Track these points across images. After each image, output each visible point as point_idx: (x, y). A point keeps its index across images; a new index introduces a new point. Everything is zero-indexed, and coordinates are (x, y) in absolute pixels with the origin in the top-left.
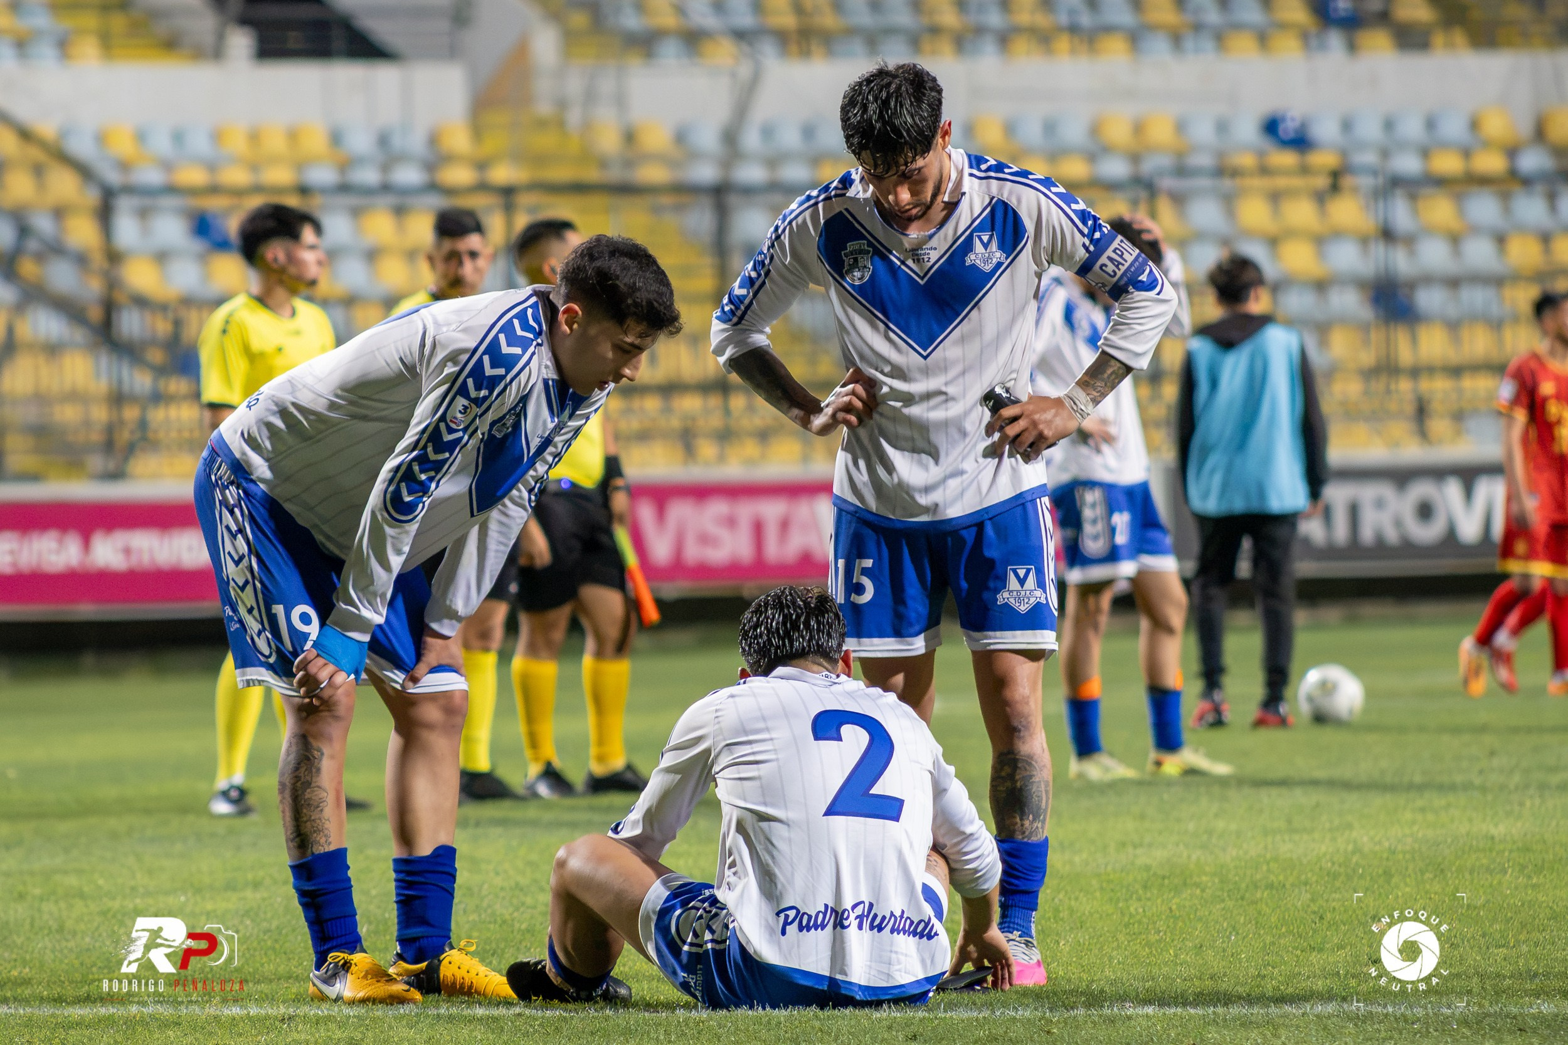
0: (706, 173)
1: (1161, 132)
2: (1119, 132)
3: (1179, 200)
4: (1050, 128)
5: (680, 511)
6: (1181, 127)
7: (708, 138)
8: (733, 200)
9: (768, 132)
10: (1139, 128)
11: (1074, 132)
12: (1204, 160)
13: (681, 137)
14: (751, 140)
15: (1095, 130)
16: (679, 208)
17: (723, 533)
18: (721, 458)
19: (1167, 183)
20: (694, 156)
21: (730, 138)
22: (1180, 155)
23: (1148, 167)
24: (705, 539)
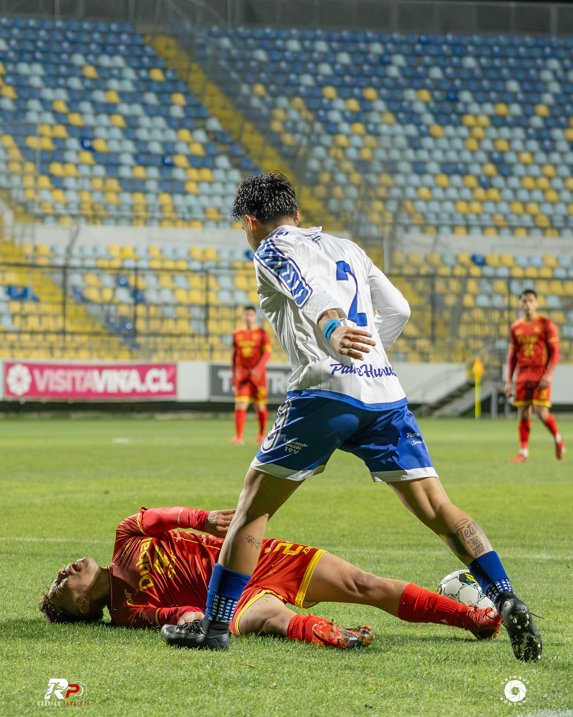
0: (60, 262)
1: (211, 254)
2: (197, 254)
3: (216, 276)
4: (175, 251)
5: (47, 373)
6: (218, 252)
7: (61, 250)
8: (69, 271)
9: (81, 249)
10: (204, 253)
11: (182, 253)
12: (225, 264)
13: (52, 249)
14: (76, 251)
15: (189, 253)
16: (51, 273)
17: (62, 381)
18: (62, 357)
19: (212, 271)
20: (57, 256)
21: (69, 250)
22: (217, 262)
23: (207, 265)
24: (56, 383)
